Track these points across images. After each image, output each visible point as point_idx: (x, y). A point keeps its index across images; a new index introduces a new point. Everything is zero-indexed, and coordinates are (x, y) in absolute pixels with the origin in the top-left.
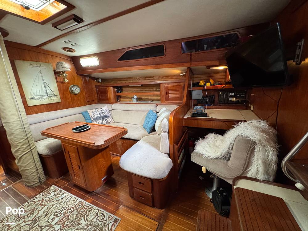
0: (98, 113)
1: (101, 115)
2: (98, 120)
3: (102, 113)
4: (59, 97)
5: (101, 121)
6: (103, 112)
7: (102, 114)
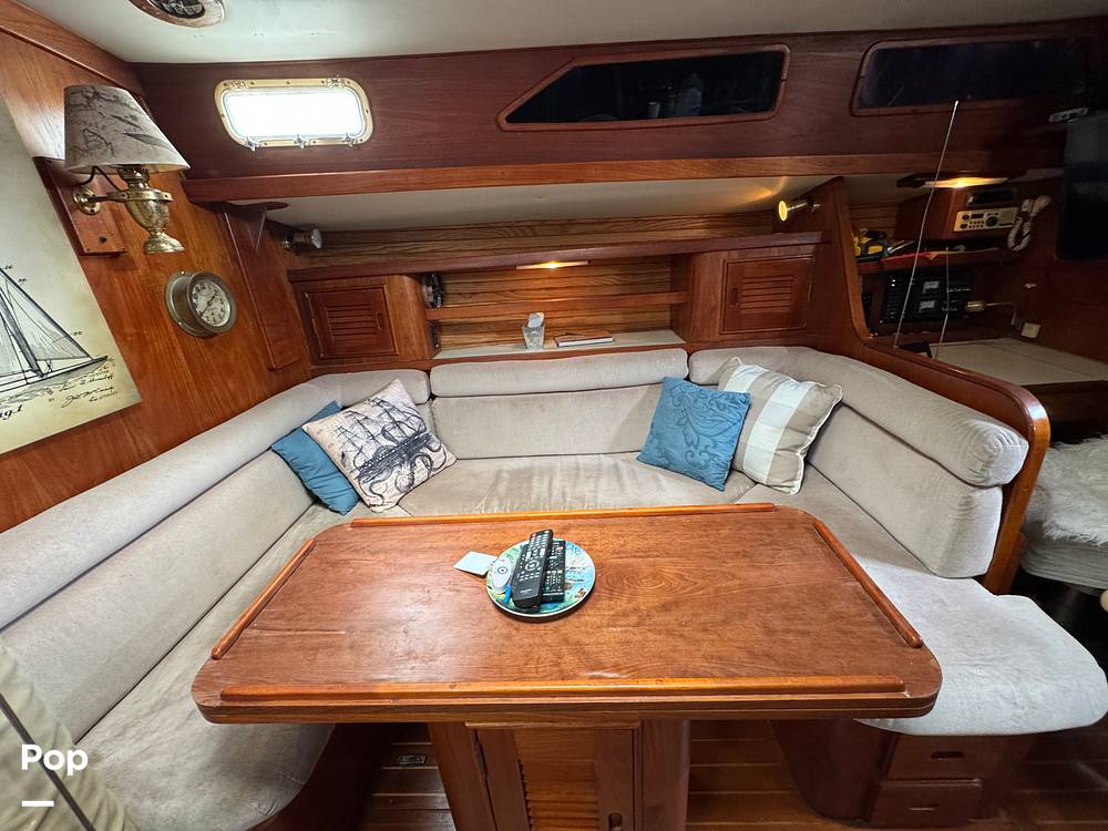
0: (375, 430)
1: (392, 439)
2: (390, 467)
3: (397, 424)
4: (118, 369)
5: (406, 469)
6: (398, 417)
7: (394, 433)
